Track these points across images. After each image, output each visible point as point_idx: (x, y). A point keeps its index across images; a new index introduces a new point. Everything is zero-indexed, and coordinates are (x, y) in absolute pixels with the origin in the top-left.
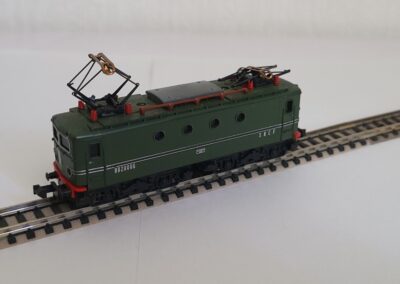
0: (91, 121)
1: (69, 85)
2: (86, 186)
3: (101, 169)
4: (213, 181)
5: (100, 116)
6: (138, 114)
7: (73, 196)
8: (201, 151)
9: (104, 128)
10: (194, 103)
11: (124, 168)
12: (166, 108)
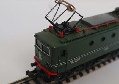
0: (60, 37)
1: (46, 17)
2: (57, 72)
3: (65, 63)
4: (106, 61)
5: (64, 34)
6: (82, 32)
7: (49, 77)
8: (106, 49)
9: (68, 41)
10: (106, 26)
11: (75, 61)
12: (95, 29)
